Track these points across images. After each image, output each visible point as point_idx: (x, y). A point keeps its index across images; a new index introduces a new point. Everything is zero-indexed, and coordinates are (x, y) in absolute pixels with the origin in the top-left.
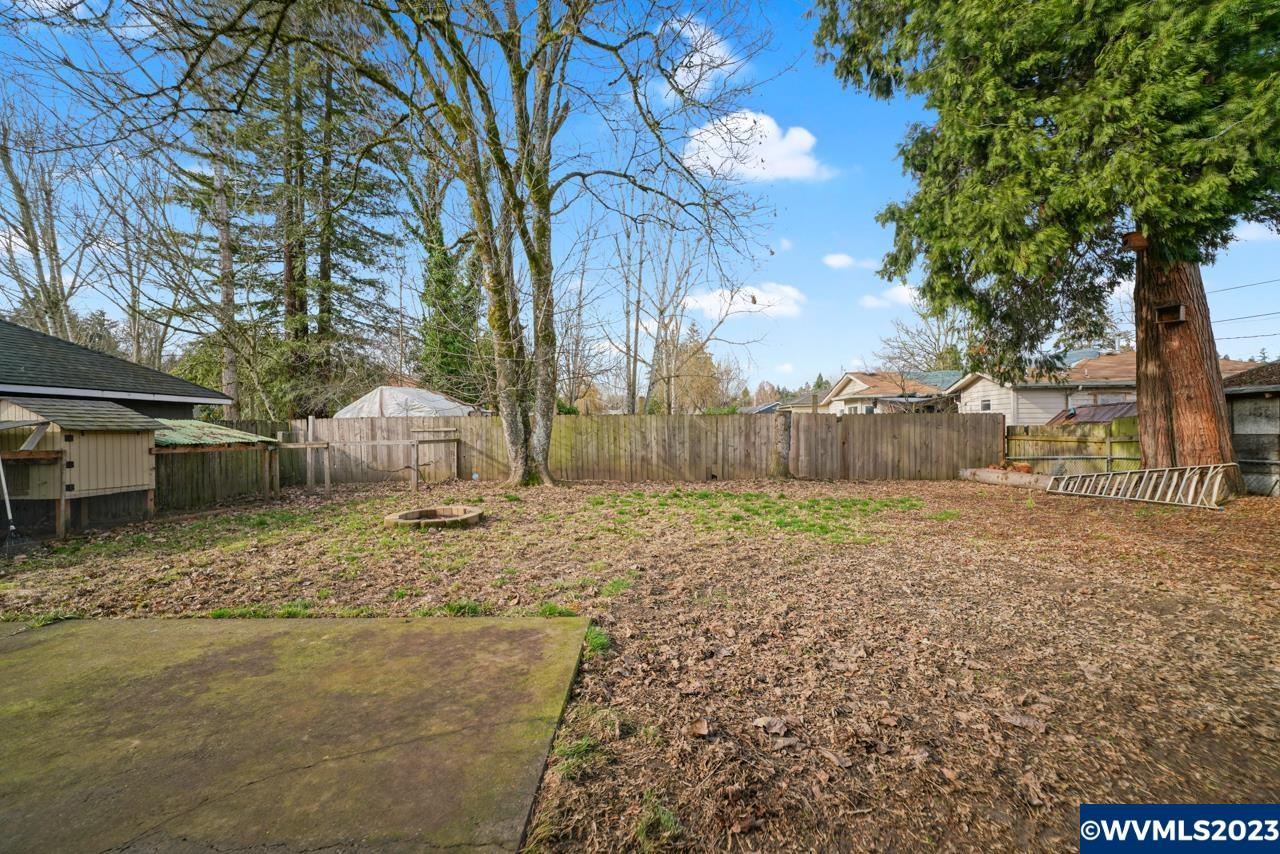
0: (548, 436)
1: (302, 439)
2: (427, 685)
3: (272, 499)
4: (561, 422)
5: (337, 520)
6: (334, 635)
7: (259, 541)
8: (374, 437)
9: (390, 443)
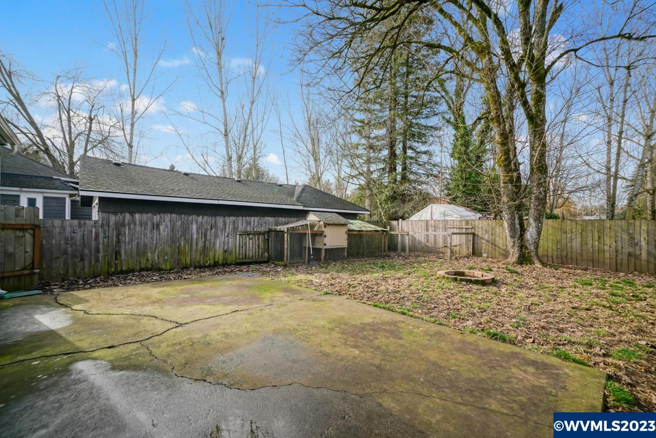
0: (539, 233)
1: (397, 230)
2: (483, 376)
3: (385, 256)
4: (548, 224)
5: (414, 270)
6: (425, 329)
7: (383, 274)
8: (427, 230)
9: (435, 233)
